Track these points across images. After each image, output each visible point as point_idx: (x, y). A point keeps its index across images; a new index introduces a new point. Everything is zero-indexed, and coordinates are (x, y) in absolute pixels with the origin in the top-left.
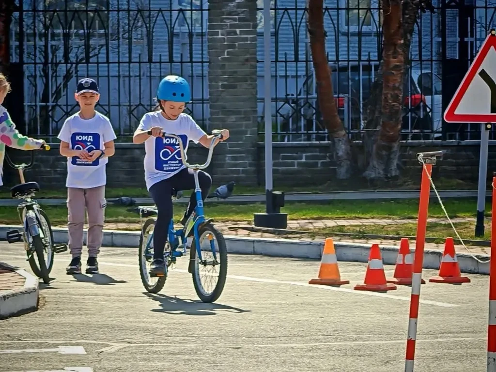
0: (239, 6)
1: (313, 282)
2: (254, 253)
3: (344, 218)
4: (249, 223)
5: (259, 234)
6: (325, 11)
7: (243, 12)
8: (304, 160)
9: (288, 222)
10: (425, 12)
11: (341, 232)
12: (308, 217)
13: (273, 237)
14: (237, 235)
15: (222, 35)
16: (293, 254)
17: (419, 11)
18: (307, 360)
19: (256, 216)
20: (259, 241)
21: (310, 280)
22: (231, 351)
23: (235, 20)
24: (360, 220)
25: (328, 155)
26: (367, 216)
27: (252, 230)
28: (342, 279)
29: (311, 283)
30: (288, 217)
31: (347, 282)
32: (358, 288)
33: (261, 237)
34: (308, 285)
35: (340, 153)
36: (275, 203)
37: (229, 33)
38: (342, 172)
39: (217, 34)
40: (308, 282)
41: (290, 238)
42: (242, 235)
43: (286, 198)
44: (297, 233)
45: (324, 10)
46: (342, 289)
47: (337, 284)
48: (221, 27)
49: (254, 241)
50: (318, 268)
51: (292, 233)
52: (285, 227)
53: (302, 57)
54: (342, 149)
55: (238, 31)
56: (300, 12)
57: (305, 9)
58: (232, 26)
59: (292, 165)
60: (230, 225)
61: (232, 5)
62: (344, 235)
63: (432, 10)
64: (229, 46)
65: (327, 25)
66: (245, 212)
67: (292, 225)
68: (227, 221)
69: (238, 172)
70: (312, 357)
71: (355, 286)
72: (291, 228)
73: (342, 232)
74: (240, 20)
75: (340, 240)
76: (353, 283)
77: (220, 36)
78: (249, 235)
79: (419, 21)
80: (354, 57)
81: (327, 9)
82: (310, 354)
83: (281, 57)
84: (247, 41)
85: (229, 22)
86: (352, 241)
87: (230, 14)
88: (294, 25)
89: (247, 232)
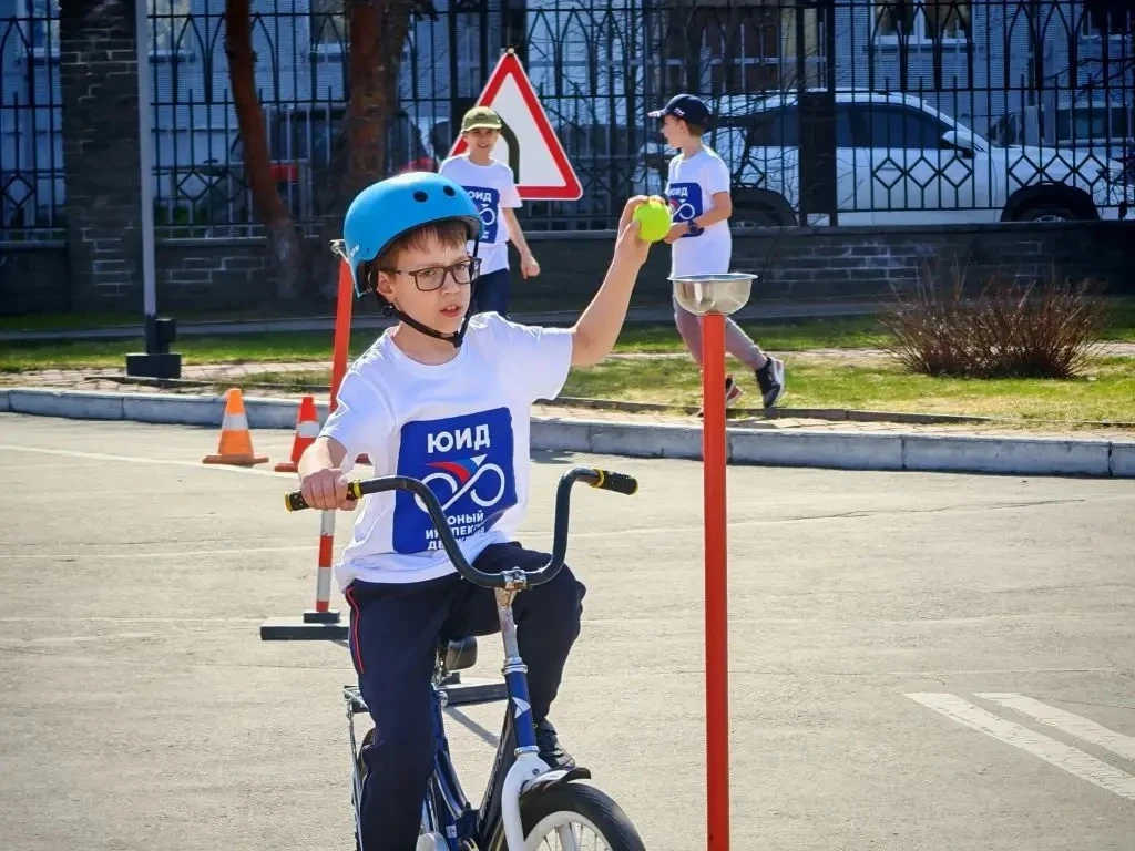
0: (111, 11)
1: (208, 460)
2: (123, 418)
3: (278, 361)
4: (121, 369)
5: (135, 387)
6: (255, 20)
7: (117, 22)
8: (223, 269)
9: (183, 368)
10: (421, 19)
11: (269, 383)
12: (219, 360)
13: (158, 392)
14: (97, 388)
15: (83, 60)
16: (186, 418)
17: (412, 17)
18: (176, 576)
19: (129, 358)
20: (131, 399)
21: (204, 457)
22: (59, 565)
23: (104, 35)
24: (306, 364)
25: (262, 259)
26: (317, 357)
27: (122, 381)
28: (257, 455)
29: (206, 461)
30: (184, 361)
31: (265, 460)
32: (279, 469)
33: (137, 391)
34: (202, 465)
35: (283, 256)
36: (161, 338)
37: (93, 58)
38: (287, 286)
39: (74, 58)
40: (201, 460)
41: (184, 393)
42: (108, 390)
43: (180, 330)
44: (196, 385)
45: (252, 19)
46: (255, 470)
47: (247, 461)
48: (82, 47)
49: (122, 399)
50: (219, 439)
51: (188, 385)
52: (178, 376)
53: (218, 95)
54: (285, 249)
55: (110, 53)
56: (213, 22)
57: (222, 16)
58: (100, 45)
59: (204, 276)
60: (89, 373)
61: (99, 9)
62: (273, 388)
63: (434, 15)
64: (93, 80)
65: (259, 43)
66: (115, 353)
67: (189, 372)
68: (85, 368)
69: (114, 289)
70: (185, 572)
71: (276, 465)
72: (187, 378)
73: (269, 381)
74: (114, 34)
75: (265, 395)
76: (274, 462)
77: (79, 63)
78: (117, 389)
79: (411, 34)
80: (304, 94)
81: (258, 16)
82: (184, 568)
83: (183, 97)
84: (125, 70)
85: (93, 39)
86: (284, 395)
87: (96, 24)
88: (204, 43)
89: (115, 384)
